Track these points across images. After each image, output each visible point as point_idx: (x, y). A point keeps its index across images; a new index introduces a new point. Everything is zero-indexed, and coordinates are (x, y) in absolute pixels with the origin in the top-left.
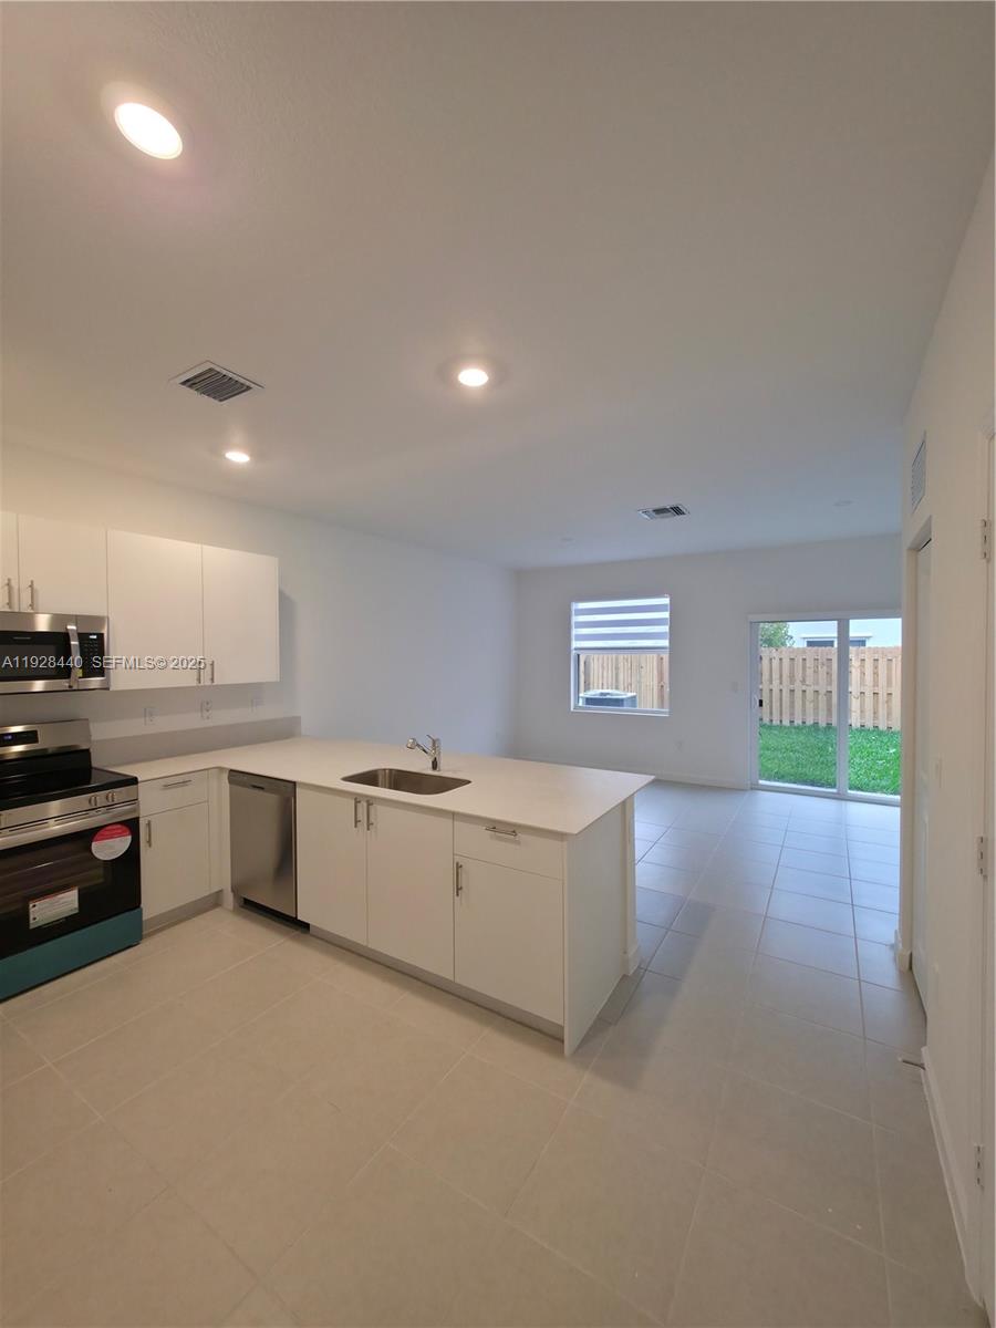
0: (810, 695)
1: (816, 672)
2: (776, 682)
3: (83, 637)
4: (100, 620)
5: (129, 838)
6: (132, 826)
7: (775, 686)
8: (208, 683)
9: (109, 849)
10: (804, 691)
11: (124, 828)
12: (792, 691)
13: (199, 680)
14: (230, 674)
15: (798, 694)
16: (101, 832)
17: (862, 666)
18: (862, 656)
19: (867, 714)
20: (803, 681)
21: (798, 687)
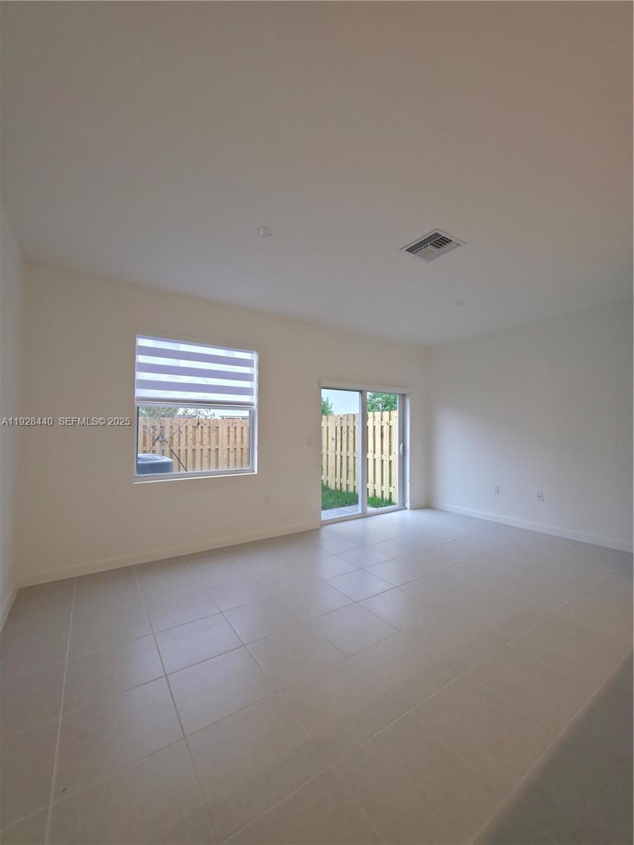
0: (205, 452)
1: (209, 436)
2: (183, 444)
7: (183, 448)
10: (202, 450)
12: (194, 450)
15: (198, 452)
17: (235, 432)
18: (235, 425)
19: (237, 461)
20: (201, 443)
21: (198, 447)
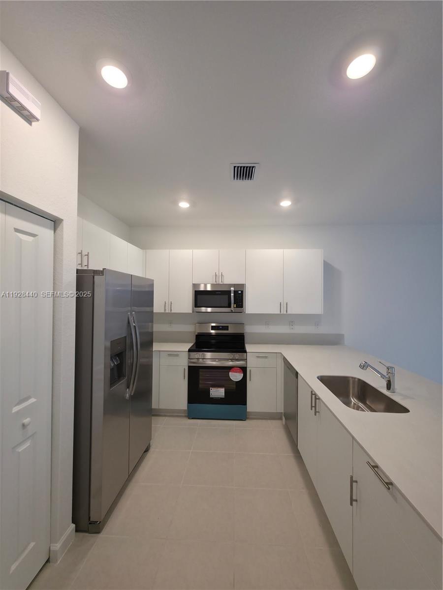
3: (235, 292)
4: (243, 286)
5: (242, 375)
6: (244, 369)
8: (285, 313)
9: (236, 377)
11: (241, 370)
13: (281, 312)
14: (295, 309)
16: (233, 369)
